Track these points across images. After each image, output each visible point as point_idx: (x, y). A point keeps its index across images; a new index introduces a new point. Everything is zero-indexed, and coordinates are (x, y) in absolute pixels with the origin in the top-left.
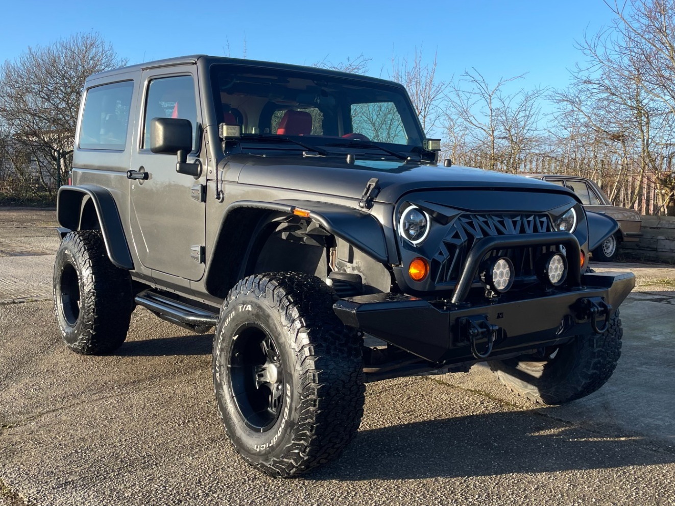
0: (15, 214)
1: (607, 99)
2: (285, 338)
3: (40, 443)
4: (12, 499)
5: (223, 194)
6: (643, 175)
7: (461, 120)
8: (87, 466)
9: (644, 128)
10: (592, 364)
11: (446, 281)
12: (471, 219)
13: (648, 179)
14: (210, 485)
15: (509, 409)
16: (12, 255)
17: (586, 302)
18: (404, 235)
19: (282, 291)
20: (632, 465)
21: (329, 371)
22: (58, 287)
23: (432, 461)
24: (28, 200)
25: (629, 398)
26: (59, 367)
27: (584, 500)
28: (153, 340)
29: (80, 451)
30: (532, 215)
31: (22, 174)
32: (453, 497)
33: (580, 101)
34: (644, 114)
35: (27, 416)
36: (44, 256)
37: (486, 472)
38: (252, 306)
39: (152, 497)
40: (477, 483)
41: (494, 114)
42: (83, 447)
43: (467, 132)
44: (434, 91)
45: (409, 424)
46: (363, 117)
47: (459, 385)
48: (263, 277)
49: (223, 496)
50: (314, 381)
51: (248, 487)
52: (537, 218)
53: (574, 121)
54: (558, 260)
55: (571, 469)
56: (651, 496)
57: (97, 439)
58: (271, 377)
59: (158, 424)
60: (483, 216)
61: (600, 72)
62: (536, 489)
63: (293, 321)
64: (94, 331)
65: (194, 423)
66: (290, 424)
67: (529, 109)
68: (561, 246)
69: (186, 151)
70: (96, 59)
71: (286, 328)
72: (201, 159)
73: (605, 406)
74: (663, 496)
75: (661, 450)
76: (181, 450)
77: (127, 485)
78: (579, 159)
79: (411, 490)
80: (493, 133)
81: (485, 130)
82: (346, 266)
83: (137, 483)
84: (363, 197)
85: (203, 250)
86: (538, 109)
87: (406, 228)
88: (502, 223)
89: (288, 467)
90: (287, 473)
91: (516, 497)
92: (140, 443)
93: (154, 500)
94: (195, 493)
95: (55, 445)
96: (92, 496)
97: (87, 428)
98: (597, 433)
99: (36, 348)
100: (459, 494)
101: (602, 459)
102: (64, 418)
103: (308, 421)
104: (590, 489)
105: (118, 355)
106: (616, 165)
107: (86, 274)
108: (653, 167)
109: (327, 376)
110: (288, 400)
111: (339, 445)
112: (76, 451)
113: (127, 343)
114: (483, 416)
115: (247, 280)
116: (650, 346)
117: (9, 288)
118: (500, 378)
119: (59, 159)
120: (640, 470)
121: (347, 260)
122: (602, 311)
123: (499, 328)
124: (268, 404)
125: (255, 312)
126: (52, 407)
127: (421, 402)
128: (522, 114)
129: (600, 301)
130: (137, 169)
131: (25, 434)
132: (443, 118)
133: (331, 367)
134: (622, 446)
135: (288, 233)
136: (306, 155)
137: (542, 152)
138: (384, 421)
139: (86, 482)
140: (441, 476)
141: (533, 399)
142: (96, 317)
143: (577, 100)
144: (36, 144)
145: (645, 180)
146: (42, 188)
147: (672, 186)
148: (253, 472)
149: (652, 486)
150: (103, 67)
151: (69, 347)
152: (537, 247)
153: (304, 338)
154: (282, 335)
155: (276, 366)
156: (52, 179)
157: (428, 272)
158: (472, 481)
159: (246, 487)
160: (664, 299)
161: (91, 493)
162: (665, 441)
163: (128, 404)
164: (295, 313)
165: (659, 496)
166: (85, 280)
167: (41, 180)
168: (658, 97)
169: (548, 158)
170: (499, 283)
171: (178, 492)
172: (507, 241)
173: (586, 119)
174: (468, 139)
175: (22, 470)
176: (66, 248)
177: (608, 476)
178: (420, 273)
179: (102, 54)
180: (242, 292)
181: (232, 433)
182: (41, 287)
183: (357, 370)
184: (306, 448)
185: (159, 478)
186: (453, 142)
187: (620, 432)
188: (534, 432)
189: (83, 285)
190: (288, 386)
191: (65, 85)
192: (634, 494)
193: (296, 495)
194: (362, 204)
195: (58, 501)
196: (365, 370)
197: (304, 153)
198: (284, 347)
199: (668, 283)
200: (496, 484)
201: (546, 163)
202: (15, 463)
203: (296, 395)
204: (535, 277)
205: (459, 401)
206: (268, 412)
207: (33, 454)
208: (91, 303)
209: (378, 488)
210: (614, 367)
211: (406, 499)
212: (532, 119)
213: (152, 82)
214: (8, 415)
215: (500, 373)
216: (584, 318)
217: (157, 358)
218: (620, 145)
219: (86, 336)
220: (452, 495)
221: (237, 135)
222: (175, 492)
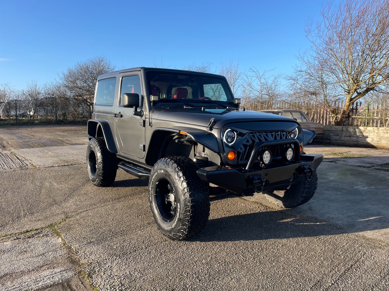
0: (73, 127)
1: (309, 78)
2: (177, 184)
3: (81, 225)
4: (69, 249)
5: (152, 124)
6: (324, 109)
7: (248, 87)
8: (99, 235)
9: (325, 90)
10: (305, 192)
11: (243, 160)
12: (254, 134)
13: (327, 111)
14: (148, 243)
15: (270, 210)
16: (72, 145)
17: (302, 167)
18: (226, 142)
19: (175, 165)
20: (322, 235)
21: (195, 198)
22: (88, 160)
23: (238, 233)
24: (78, 122)
25: (320, 205)
26: (89, 192)
27: (302, 251)
28: (126, 180)
29: (96, 228)
30: (279, 131)
31: (76, 112)
32: (247, 249)
33: (297, 79)
34: (324, 84)
35: (76, 213)
36: (84, 145)
37: (261, 238)
38: (163, 171)
39: (124, 249)
40: (257, 243)
41: (262, 85)
42: (98, 227)
43: (251, 92)
44: (238, 76)
45: (229, 217)
46: (209, 87)
47: (249, 200)
48: (168, 159)
49: (153, 248)
50: (189, 202)
51: (163, 244)
52: (282, 132)
53: (295, 87)
54: (291, 150)
55: (297, 237)
56: (331, 249)
57: (103, 223)
58: (172, 199)
59: (127, 216)
60: (259, 133)
61: (306, 67)
62: (282, 246)
63: (180, 177)
64: (102, 178)
65: (141, 216)
66: (180, 220)
67: (276, 83)
68: (292, 144)
69: (137, 106)
70: (103, 66)
71: (177, 180)
72: (143, 110)
73: (310, 209)
74: (336, 249)
75: (334, 228)
76: (136, 228)
77: (115, 243)
78: (297, 103)
79: (229, 246)
80: (262, 92)
81: (258, 92)
82: (202, 153)
83: (119, 243)
84: (208, 126)
85: (144, 146)
86: (280, 82)
87: (227, 138)
88: (267, 135)
89: (179, 237)
90: (179, 239)
91: (274, 249)
92: (120, 225)
93: (125, 250)
94: (141, 247)
95: (87, 226)
96: (100, 248)
97: (99, 218)
98: (307, 221)
99: (80, 184)
100: (250, 248)
101: (310, 233)
102: (90, 214)
103: (187, 218)
104: (305, 246)
105: (112, 187)
106: (313, 105)
107: (99, 155)
108: (328, 106)
109: (194, 200)
110: (179, 210)
111: (200, 228)
112: (95, 228)
113: (116, 181)
114: (259, 213)
115: (161, 160)
116: (329, 182)
117: (70, 159)
118: (266, 197)
119: (90, 106)
120: (326, 237)
121: (202, 151)
122: (309, 171)
123: (266, 180)
124: (170, 210)
125: (165, 173)
126: (86, 209)
127: (233, 207)
128: (273, 85)
129: (308, 167)
130: (118, 113)
131: (75, 221)
132: (241, 87)
133: (196, 196)
134: (318, 226)
135: (178, 140)
136: (185, 107)
137: (282, 100)
138: (218, 215)
139: (99, 242)
140: (242, 240)
141: (280, 206)
142: (103, 172)
143: (296, 79)
144: (81, 100)
145: (325, 111)
146: (84, 117)
147: (336, 113)
148: (165, 238)
149: (331, 245)
150: (106, 69)
151: (93, 184)
152: (281, 145)
153: (185, 185)
154: (176, 183)
155: (174, 195)
156: (88, 114)
157: (236, 156)
158: (255, 242)
159: (162, 244)
160: (334, 161)
161: (100, 246)
162: (336, 224)
163: (115, 208)
164: (181, 174)
165: (334, 249)
166: (98, 157)
167: (83, 114)
168: (330, 77)
169: (284, 103)
170: (266, 161)
171: (135, 246)
172: (269, 143)
173: (300, 86)
174: (251, 95)
175: (73, 236)
176: (91, 145)
177: (312, 240)
178: (232, 157)
179: (106, 64)
180: (160, 165)
181: (156, 221)
182: (82, 158)
183: (207, 197)
184: (186, 229)
185: (127, 240)
186: (245, 96)
187: (317, 220)
188: (281, 221)
189: (98, 159)
190: (179, 204)
191: (92, 77)
192: (324, 248)
193: (182, 248)
194: (208, 129)
195: (87, 250)
196: (210, 196)
197: (184, 106)
198: (177, 188)
199: (335, 154)
200: (265, 244)
201: (284, 104)
202: (71, 233)
203: (182, 208)
204: (281, 157)
205: (249, 207)
206: (171, 213)
207: (78, 229)
208: (101, 167)
209: (216, 245)
210: (314, 193)
211: (227, 250)
212: (278, 87)
213: (123, 78)
214: (68, 213)
215: (266, 195)
216: (302, 174)
217: (127, 188)
218: (314, 97)
219: (99, 179)
220: (247, 248)
221: (157, 99)
222: (134, 246)
